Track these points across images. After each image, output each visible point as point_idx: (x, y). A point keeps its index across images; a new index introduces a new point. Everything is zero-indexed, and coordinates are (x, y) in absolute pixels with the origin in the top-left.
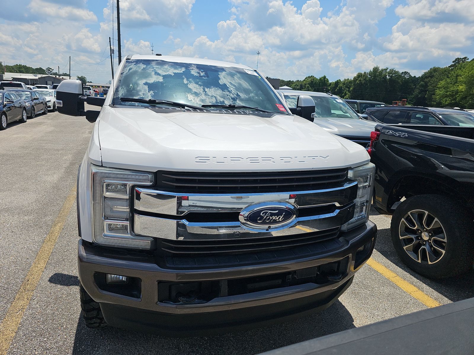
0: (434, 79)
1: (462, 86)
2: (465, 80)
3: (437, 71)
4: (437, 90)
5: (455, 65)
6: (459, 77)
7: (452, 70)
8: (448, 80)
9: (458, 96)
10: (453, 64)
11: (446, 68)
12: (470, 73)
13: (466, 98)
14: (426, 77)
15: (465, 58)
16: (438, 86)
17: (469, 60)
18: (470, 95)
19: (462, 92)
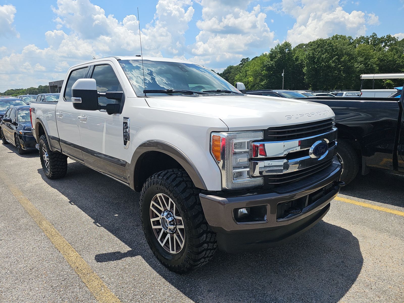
0: (231, 74)
1: (251, 78)
2: (251, 73)
3: (232, 69)
4: (235, 82)
5: (242, 63)
6: (247, 72)
7: (242, 67)
8: (241, 74)
9: (249, 85)
10: (241, 63)
11: (238, 66)
12: (254, 68)
13: (254, 86)
14: (226, 73)
15: (247, 58)
16: (235, 79)
17: (250, 60)
18: (256, 83)
19: (251, 82)
